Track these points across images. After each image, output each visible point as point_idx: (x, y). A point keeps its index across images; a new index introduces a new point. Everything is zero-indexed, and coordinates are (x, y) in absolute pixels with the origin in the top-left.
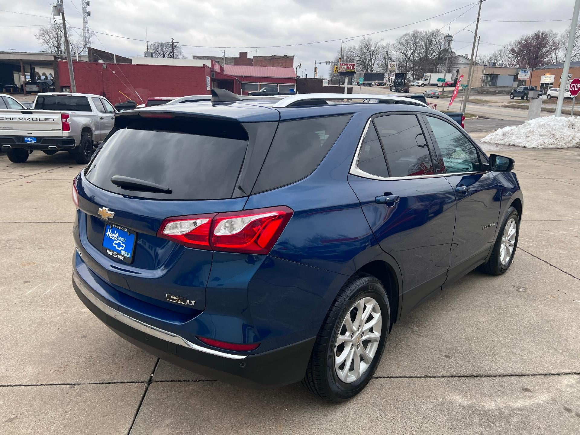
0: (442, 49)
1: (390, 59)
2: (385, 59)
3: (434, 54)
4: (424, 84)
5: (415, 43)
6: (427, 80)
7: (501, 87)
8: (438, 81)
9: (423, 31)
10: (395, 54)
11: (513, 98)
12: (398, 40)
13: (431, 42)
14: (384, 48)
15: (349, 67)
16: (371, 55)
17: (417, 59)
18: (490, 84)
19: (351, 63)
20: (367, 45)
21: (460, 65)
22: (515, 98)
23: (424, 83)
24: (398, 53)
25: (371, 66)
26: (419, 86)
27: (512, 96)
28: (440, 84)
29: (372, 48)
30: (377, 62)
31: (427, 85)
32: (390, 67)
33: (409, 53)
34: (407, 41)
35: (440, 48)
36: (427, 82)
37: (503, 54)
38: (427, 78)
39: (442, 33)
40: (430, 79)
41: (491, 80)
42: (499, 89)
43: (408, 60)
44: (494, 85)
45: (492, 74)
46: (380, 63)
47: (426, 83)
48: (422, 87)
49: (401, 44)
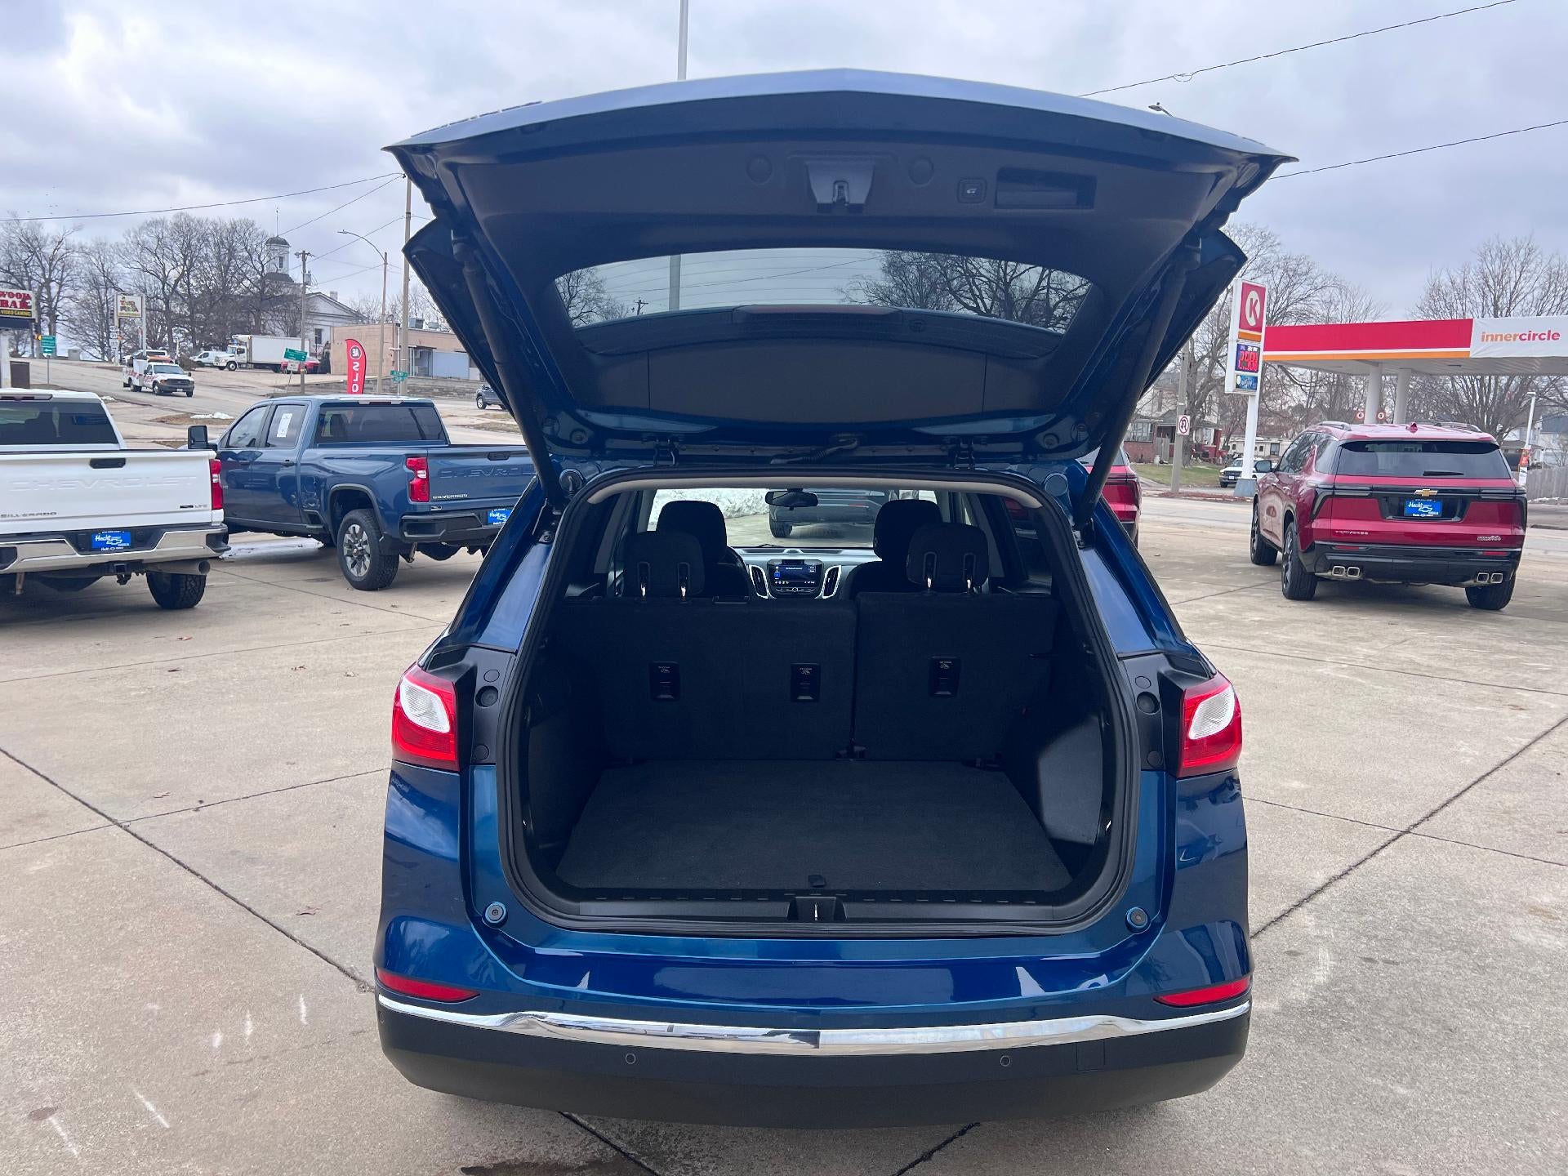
0: (266, 272)
1: (110, 283)
2: (96, 285)
3: (247, 283)
4: (234, 362)
5: (187, 249)
6: (242, 351)
7: (444, 379)
8: (286, 356)
9: (207, 220)
10: (126, 273)
11: (484, 407)
12: (132, 234)
13: (232, 252)
14: (85, 252)
15: (10, 301)
16: (43, 269)
17: (196, 293)
18: (417, 372)
19: (15, 291)
20: (28, 240)
21: (321, 318)
22: (488, 407)
23: (233, 359)
24: (135, 273)
25: (50, 300)
26: (221, 368)
27: (480, 401)
28: (293, 365)
29: (48, 250)
30: (67, 291)
31: (244, 366)
32: (123, 308)
33: (173, 275)
34: (159, 240)
35: (260, 270)
36: (243, 358)
37: (420, 299)
38: (242, 347)
39: (260, 230)
40: (250, 350)
41: (418, 362)
42: (440, 384)
43: (172, 294)
44: (426, 373)
45: (418, 348)
46: (81, 295)
47: (240, 361)
48: (230, 370)
49: (144, 247)
